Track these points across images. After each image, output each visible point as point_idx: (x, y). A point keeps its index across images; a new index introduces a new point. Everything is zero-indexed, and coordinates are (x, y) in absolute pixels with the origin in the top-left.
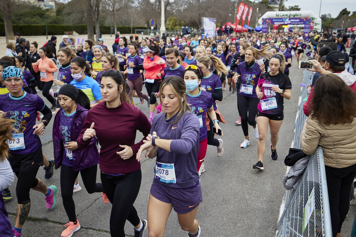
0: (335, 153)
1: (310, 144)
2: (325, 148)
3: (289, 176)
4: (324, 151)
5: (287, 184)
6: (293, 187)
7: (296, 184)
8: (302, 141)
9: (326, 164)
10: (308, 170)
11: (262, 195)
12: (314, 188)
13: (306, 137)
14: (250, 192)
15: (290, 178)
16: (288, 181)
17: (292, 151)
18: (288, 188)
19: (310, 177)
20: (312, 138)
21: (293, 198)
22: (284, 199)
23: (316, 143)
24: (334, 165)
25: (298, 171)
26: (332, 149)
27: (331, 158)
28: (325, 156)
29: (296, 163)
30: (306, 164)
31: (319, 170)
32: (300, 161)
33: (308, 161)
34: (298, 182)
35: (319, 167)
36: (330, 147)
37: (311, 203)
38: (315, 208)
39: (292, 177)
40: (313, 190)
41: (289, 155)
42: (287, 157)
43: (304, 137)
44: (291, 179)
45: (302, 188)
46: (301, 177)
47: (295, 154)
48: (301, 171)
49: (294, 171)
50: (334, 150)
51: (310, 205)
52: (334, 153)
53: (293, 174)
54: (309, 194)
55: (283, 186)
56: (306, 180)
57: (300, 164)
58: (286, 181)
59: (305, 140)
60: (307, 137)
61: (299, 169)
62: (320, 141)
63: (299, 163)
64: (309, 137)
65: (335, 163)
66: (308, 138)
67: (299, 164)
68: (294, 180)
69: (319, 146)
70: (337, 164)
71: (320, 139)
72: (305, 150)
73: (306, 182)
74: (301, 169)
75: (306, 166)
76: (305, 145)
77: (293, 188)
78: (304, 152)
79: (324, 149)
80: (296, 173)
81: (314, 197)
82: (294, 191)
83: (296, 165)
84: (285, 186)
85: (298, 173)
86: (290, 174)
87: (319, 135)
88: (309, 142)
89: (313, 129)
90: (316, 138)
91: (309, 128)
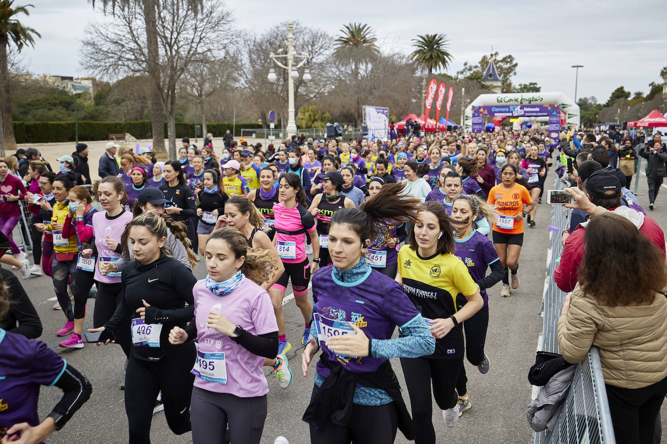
0: (624, 359)
1: (576, 343)
2: (604, 350)
3: (539, 405)
4: (601, 356)
5: (535, 421)
6: (547, 425)
7: (553, 420)
9: (607, 380)
10: (574, 395)
12: (587, 429)
13: (569, 330)
14: (465, 435)
15: (540, 409)
16: (537, 414)
17: (542, 357)
18: (538, 428)
19: (579, 407)
20: (582, 333)
23: (587, 342)
24: (622, 384)
25: (556, 396)
26: (617, 351)
27: (617, 369)
28: (604, 365)
29: (551, 380)
30: (569, 381)
31: (595, 393)
32: (558, 376)
33: (573, 375)
34: (556, 416)
35: (594, 388)
36: (614, 349)
39: (544, 407)
40: (587, 434)
41: (535, 365)
42: (532, 368)
44: (542, 411)
45: (564, 427)
46: (559, 408)
47: (548, 362)
48: (561, 394)
49: (549, 395)
50: (621, 353)
52: (622, 361)
53: (545, 400)
54: (578, 440)
55: (526, 424)
56: (571, 411)
57: (558, 381)
58: (533, 415)
59: (568, 334)
60: (572, 329)
61: (557, 391)
62: (595, 337)
63: (556, 380)
64: (575, 330)
65: (625, 380)
66: (574, 332)
67: (557, 382)
68: (548, 412)
69: (593, 346)
70: (629, 382)
71: (595, 334)
72: (567, 354)
73: (571, 417)
74: (561, 391)
75: (570, 386)
76: (568, 346)
77: (546, 427)
78: (565, 359)
79: (602, 352)
80: (552, 400)
82: (549, 433)
83: (551, 385)
84: (531, 423)
85: (555, 400)
86: (540, 401)
87: (594, 326)
88: (575, 339)
89: (583, 315)
90: (588, 333)
91: (574, 312)
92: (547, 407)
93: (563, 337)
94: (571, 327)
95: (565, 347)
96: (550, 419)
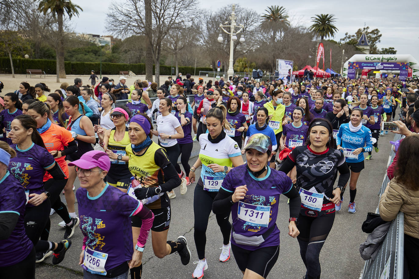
1: (389, 208)
2: (407, 215)
3: (367, 244)
4: (405, 218)
5: (364, 253)
6: (371, 256)
7: (375, 254)
8: (382, 204)
9: (407, 232)
10: (387, 239)
11: (337, 266)
13: (386, 201)
15: (367, 246)
16: (366, 249)
17: (371, 216)
18: (365, 258)
19: (388, 246)
20: (394, 203)
21: (371, 269)
22: (362, 273)
23: (397, 209)
24: (415, 235)
25: (377, 239)
26: (414, 216)
27: (413, 227)
28: (406, 222)
29: (375, 230)
30: (387, 231)
32: (380, 228)
33: (389, 227)
34: (377, 252)
36: (412, 215)
37: (386, 272)
38: (389, 276)
39: (370, 245)
40: (389, 259)
41: (366, 221)
42: (364, 222)
43: (384, 201)
44: (369, 248)
46: (379, 247)
47: (374, 219)
48: (380, 238)
49: (373, 238)
50: (417, 218)
51: (385, 275)
52: (416, 222)
53: (370, 241)
55: (361, 258)
56: (384, 248)
57: (379, 231)
58: (363, 250)
59: (385, 203)
60: (388, 200)
61: (378, 236)
62: (402, 207)
63: (378, 230)
64: (390, 201)
65: (417, 233)
66: (389, 202)
68: (372, 249)
69: (400, 212)
71: (402, 205)
72: (383, 215)
73: (384, 251)
74: (381, 237)
75: (387, 234)
76: (384, 210)
77: (371, 258)
79: (406, 215)
80: (375, 241)
81: (389, 265)
82: (372, 261)
83: (375, 232)
84: (362, 255)
85: (376, 241)
86: (368, 242)
87: (401, 200)
88: (389, 206)
89: (395, 193)
90: (397, 204)
91: (391, 191)
92: (372, 246)
94: (388, 199)
95: (383, 211)
96: (373, 253)
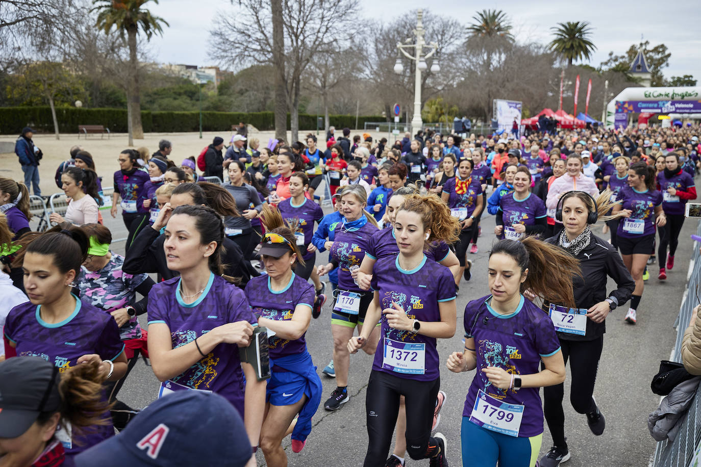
3: (661, 413)
5: (655, 429)
6: (668, 435)
7: (674, 430)
8: (686, 347)
10: (697, 405)
13: (693, 341)
15: (661, 418)
16: (658, 423)
17: (666, 366)
18: (659, 437)
21: (668, 456)
22: (652, 461)
25: (678, 406)
29: (674, 390)
30: (693, 392)
32: (682, 386)
33: (697, 387)
34: (678, 426)
39: (666, 415)
41: (659, 375)
42: (655, 377)
43: (689, 341)
44: (664, 420)
45: (684, 437)
46: (682, 418)
47: (672, 371)
48: (683, 404)
49: (671, 404)
53: (667, 409)
54: (695, 446)
55: (649, 437)
56: (692, 422)
57: (681, 391)
58: (654, 424)
59: (691, 345)
60: (695, 340)
61: (680, 401)
63: (678, 390)
66: (698, 343)
67: (679, 392)
68: (670, 421)
72: (689, 364)
73: (691, 426)
74: (684, 401)
75: (694, 397)
76: (690, 357)
77: (667, 437)
78: (687, 369)
80: (674, 409)
82: (670, 443)
83: (674, 394)
84: (652, 433)
85: (677, 409)
86: (662, 410)
88: (698, 351)
91: (699, 324)
92: (668, 416)
93: (686, 348)
94: (695, 339)
95: (687, 358)
96: (671, 429)
